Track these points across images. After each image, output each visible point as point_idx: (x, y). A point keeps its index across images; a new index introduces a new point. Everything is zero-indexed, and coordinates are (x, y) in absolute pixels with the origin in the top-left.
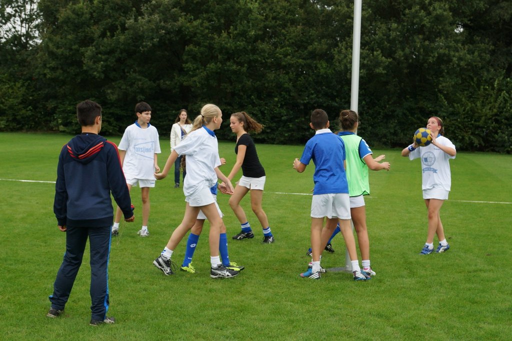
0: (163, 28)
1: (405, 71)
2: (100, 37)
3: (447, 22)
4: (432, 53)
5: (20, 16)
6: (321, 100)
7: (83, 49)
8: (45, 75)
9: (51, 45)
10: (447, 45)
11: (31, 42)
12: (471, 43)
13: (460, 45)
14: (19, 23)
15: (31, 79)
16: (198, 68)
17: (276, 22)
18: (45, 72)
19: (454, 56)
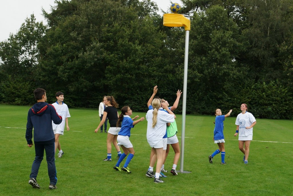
0: (96, 58)
1: (208, 79)
2: (66, 61)
3: (228, 57)
4: (221, 71)
5: (28, 51)
7: (58, 67)
8: (40, 79)
9: (43, 65)
10: (228, 67)
11: (33, 63)
12: (240, 67)
13: (234, 68)
14: (28, 54)
15: (33, 81)
16: (112, 77)
17: (149, 55)
18: (40, 77)
19: (231, 73)
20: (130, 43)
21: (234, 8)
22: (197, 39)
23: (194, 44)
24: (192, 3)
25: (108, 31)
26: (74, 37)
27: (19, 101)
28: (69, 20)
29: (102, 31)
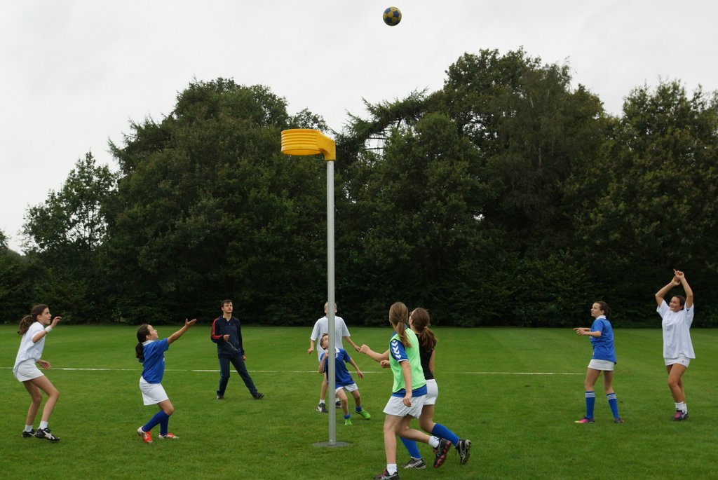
0: (208, 227)
1: (427, 256)
2: (153, 237)
4: (451, 238)
5: (83, 222)
6: (353, 285)
7: (138, 248)
8: (105, 272)
9: (110, 246)
11: (95, 244)
12: (487, 229)
13: (475, 230)
14: (83, 228)
15: (93, 276)
16: (240, 261)
17: (309, 218)
18: (105, 270)
19: (470, 241)
20: (271, 195)
21: (471, 117)
22: (400, 179)
23: (394, 189)
24: (388, 113)
25: (230, 176)
26: (166, 191)
27: (68, 316)
28: (156, 159)
29: (218, 177)
